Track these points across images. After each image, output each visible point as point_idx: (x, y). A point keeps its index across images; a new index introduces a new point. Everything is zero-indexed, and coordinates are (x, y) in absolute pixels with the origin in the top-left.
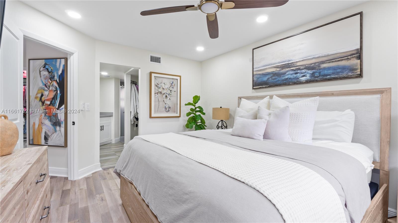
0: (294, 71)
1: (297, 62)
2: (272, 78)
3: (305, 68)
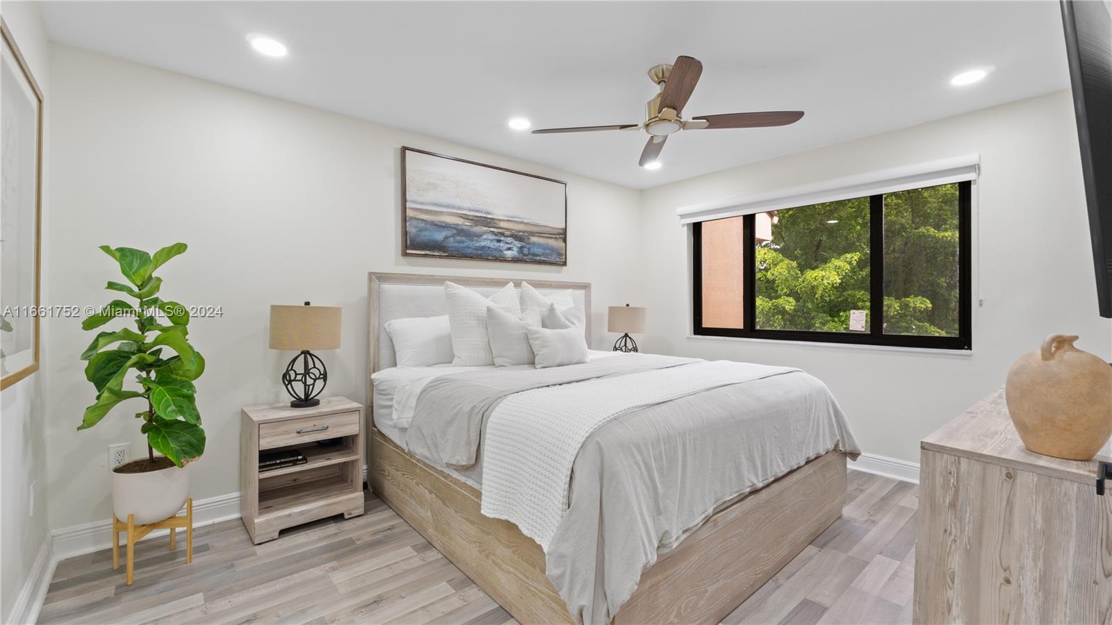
0: (496, 235)
1: (500, 220)
2: (454, 238)
3: (512, 236)
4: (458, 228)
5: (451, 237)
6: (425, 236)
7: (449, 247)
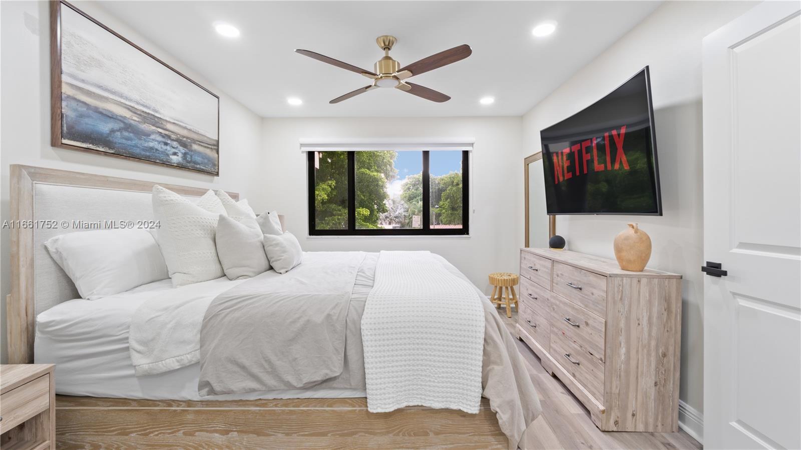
0: (163, 137)
1: (167, 121)
2: (121, 132)
3: (177, 140)
4: (125, 121)
5: (118, 131)
6: (87, 124)
7: (115, 143)
